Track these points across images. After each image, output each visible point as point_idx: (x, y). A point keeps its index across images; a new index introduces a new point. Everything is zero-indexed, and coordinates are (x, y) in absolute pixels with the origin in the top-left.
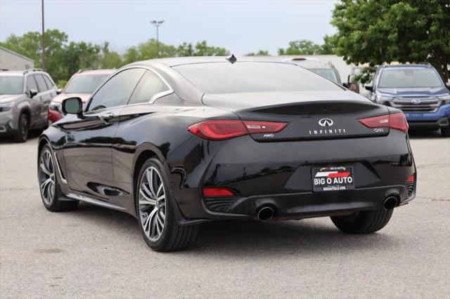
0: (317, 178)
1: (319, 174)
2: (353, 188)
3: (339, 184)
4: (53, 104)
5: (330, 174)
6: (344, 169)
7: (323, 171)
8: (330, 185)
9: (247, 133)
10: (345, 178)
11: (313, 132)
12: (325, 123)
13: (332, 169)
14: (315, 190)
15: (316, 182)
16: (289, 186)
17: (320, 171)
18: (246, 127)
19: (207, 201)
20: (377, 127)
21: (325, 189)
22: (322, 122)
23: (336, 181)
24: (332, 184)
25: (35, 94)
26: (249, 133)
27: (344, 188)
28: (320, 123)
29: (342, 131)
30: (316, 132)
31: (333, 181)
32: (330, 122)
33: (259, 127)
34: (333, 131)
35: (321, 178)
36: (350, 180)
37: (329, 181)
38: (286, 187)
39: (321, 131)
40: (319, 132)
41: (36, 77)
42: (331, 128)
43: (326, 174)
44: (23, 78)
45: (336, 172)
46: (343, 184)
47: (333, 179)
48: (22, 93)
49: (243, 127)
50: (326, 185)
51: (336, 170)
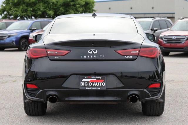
0: (83, 82)
1: (84, 80)
2: (105, 89)
3: (96, 86)
4: (161, 36)
5: (91, 80)
6: (101, 78)
7: (87, 78)
8: (90, 86)
9: (47, 55)
10: (101, 83)
11: (83, 57)
12: (92, 51)
13: (92, 77)
14: (81, 88)
15: (82, 84)
16: (64, 85)
17: (84, 78)
18: (47, 52)
19: (28, 90)
20: (128, 55)
21: (87, 88)
22: (90, 51)
23: (94, 84)
24: (92, 86)
25: (156, 30)
26: (48, 56)
27: (99, 88)
28: (89, 52)
29: (102, 56)
30: (85, 57)
31: (93, 84)
32: (95, 51)
33: (54, 53)
34: (96, 57)
35: (85, 82)
36: (104, 84)
37: (90, 84)
38: (63, 86)
39: (89, 56)
40: (87, 57)
41: (160, 21)
42: (95, 54)
43: (89, 80)
44: (151, 22)
45: (96, 79)
46: (99, 86)
47: (93, 83)
48: (149, 30)
49: (46, 52)
50: (88, 86)
51: (96, 78)
